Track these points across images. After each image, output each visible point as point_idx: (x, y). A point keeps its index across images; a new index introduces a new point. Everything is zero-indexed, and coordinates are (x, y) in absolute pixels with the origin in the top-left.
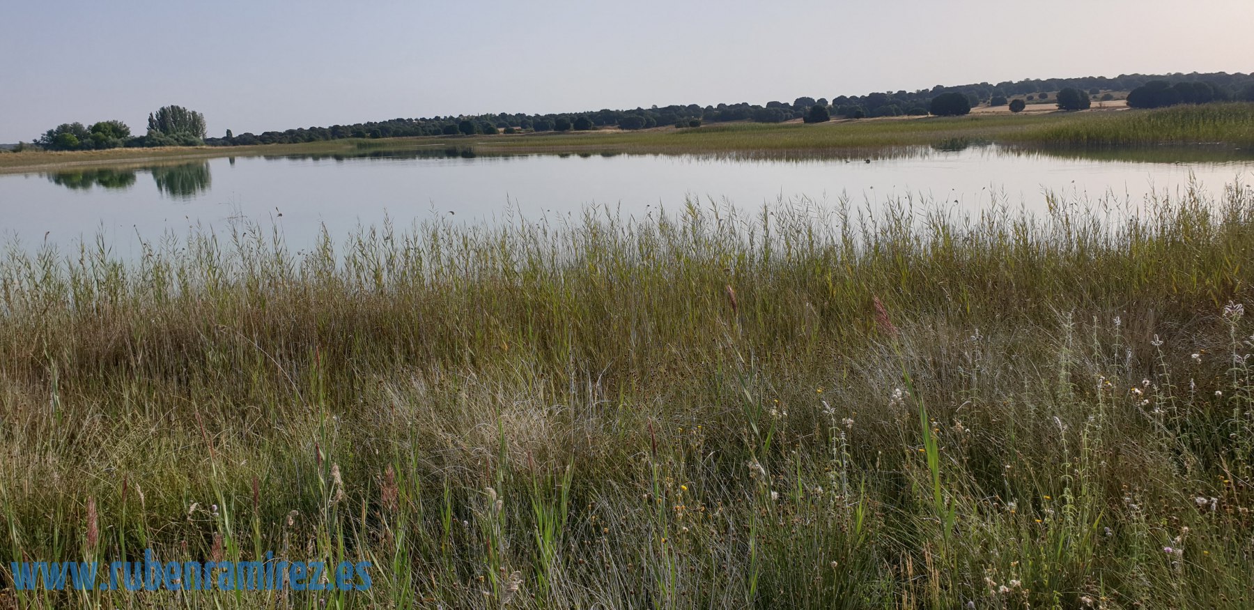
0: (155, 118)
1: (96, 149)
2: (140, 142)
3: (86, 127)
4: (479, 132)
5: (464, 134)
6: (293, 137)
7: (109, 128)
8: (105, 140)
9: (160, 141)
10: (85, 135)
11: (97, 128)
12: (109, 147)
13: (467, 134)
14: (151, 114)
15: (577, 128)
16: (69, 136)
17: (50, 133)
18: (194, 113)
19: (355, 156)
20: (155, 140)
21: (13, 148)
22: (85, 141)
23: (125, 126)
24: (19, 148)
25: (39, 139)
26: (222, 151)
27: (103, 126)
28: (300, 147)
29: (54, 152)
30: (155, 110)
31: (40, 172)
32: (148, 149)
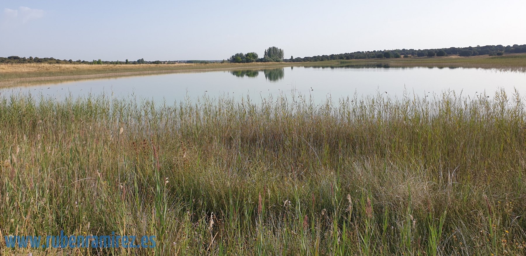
0: (267, 51)
1: (247, 63)
2: (261, 60)
3: (244, 55)
4: (392, 57)
5: (386, 58)
6: (316, 59)
7: (251, 55)
8: (250, 59)
9: (268, 60)
10: (244, 57)
11: (247, 55)
12: (251, 62)
13: (387, 58)
14: (266, 50)
15: (438, 55)
16: (239, 58)
17: (233, 56)
18: (280, 49)
19: (339, 67)
20: (266, 60)
21: (221, 62)
22: (243, 60)
23: (257, 54)
24: (223, 62)
25: (229, 59)
26: (289, 64)
27: (249, 54)
28: (318, 63)
29: (233, 64)
30: (267, 48)
31: (228, 70)
32: (264, 63)
